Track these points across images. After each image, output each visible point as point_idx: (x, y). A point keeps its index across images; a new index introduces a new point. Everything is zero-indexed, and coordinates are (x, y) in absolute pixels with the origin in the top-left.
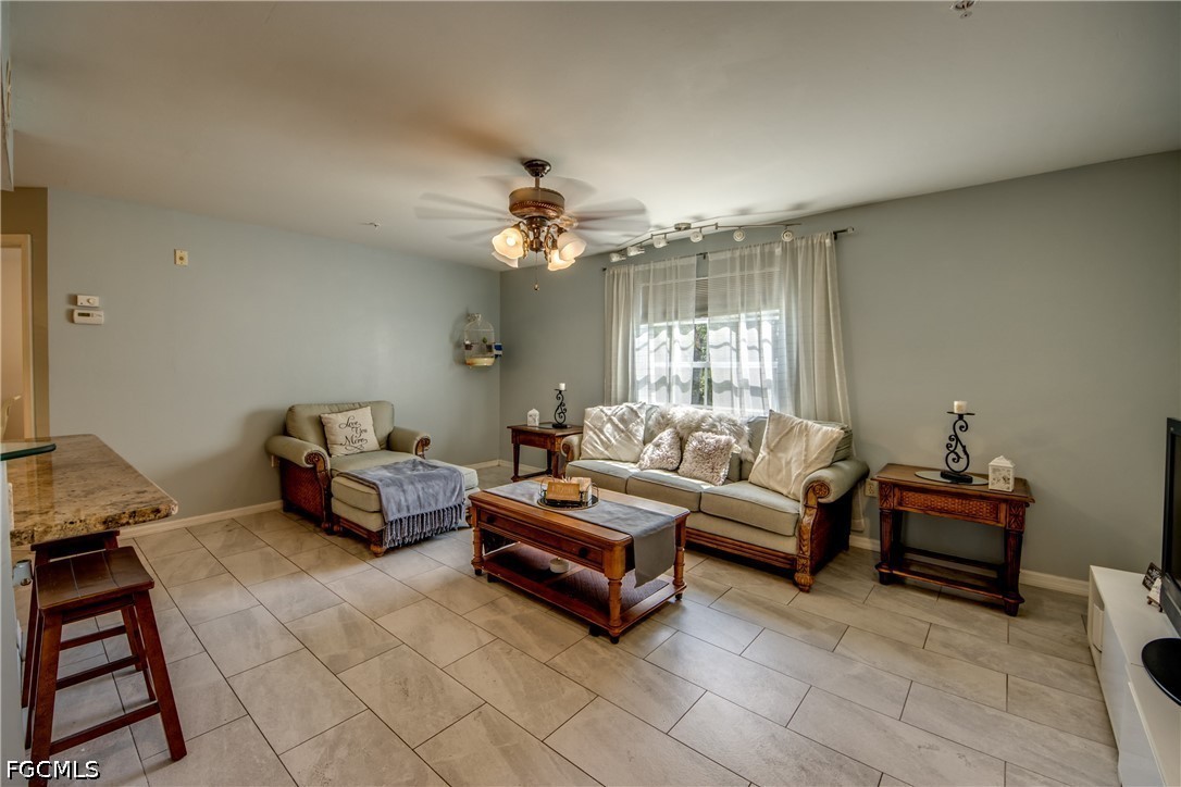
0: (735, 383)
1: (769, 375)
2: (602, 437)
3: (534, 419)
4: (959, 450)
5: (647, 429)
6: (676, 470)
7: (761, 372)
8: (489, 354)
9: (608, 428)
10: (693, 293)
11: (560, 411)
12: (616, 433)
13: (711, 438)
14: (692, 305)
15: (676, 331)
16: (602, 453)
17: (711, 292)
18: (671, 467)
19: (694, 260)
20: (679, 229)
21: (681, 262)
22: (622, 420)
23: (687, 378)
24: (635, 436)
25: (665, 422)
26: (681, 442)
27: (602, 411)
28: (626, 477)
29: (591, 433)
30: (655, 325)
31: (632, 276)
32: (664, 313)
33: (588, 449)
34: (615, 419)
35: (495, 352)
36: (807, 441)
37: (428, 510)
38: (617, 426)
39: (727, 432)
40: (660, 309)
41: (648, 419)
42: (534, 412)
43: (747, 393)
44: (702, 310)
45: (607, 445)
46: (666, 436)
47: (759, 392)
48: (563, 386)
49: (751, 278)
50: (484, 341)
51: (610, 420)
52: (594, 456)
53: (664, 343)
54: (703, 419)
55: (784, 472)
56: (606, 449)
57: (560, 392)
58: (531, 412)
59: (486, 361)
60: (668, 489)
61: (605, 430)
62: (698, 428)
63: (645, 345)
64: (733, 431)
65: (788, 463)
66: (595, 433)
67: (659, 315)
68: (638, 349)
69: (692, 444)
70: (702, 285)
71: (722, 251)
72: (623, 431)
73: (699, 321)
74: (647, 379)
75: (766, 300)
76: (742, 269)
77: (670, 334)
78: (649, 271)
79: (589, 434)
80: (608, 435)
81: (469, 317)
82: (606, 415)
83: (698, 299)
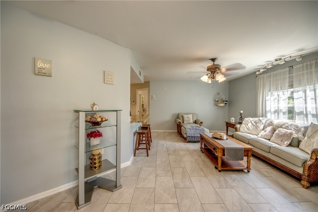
0: (305, 112)
2: (247, 126)
3: (232, 120)
5: (264, 126)
6: (269, 140)
7: (316, 109)
8: (224, 103)
9: (250, 124)
10: (287, 80)
11: (241, 119)
12: (252, 126)
13: (283, 131)
14: (287, 84)
15: (281, 94)
16: (246, 131)
17: (294, 80)
18: (268, 138)
19: (288, 69)
20: (277, 60)
21: (282, 70)
22: (255, 122)
23: (286, 110)
24: (259, 127)
25: (271, 124)
26: (274, 130)
27: (249, 119)
28: (249, 138)
29: (244, 125)
30: (273, 92)
31: (265, 77)
32: (276, 88)
33: (242, 129)
34: (253, 122)
35: (225, 102)
38: (253, 124)
39: (293, 129)
41: (266, 123)
42: (233, 118)
43: (310, 116)
44: (291, 86)
45: (248, 129)
46: (269, 129)
47: (315, 116)
49: (311, 72)
50: (222, 100)
51: (251, 122)
52: (243, 131)
53: (276, 99)
54: (284, 124)
56: (248, 130)
57: (241, 113)
59: (222, 105)
61: (248, 125)
62: (281, 127)
63: (270, 99)
64: (296, 130)
66: (245, 125)
69: (277, 131)
70: (291, 77)
71: (298, 64)
72: (255, 126)
73: (291, 90)
74: (271, 110)
76: (307, 70)
78: (271, 75)
79: (243, 125)
80: (249, 126)
82: (250, 120)
83: (289, 82)
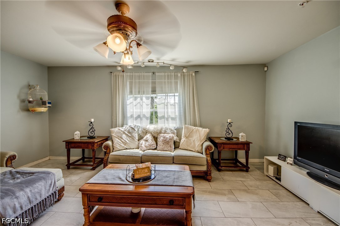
0: (166, 116)
1: (177, 114)
2: (122, 140)
3: (77, 136)
4: (230, 132)
5: (139, 135)
6: (156, 149)
7: (175, 113)
8: (44, 106)
9: (124, 136)
10: (150, 86)
11: (91, 131)
12: (128, 138)
14: (150, 90)
15: (144, 99)
16: (123, 147)
17: (157, 86)
18: (154, 148)
19: (151, 74)
20: (150, 62)
21: (146, 74)
22: (129, 132)
23: (148, 115)
24: (135, 138)
25: (146, 132)
26: (155, 139)
27: (119, 129)
28: (141, 155)
29: (117, 139)
30: (135, 96)
31: (125, 76)
32: (139, 92)
33: (117, 146)
34: (126, 132)
35: (48, 105)
36: (199, 133)
37: (35, 203)
38: (128, 135)
39: (171, 133)
40: (137, 90)
42: (78, 133)
43: (170, 119)
44: (154, 91)
45: (125, 143)
46: (149, 136)
47: (173, 119)
48: (93, 120)
49: (171, 82)
50: (41, 99)
51: (124, 133)
52: (120, 149)
53: (139, 103)
54: (161, 129)
55: (193, 144)
56: (125, 145)
57: (91, 123)
58: (76, 133)
59: (43, 109)
60: (161, 157)
61: (123, 137)
62: (160, 133)
63: (131, 103)
64: (172, 133)
65: (194, 141)
66: (119, 139)
67: (137, 93)
68: (128, 105)
70: (154, 83)
71: (161, 72)
72: (130, 137)
73: (152, 96)
74: (132, 116)
75: (176, 90)
76: (168, 79)
77: (142, 99)
78: (133, 76)
79: (116, 140)
80: (125, 139)
81: (30, 87)
82: (122, 131)
83: (152, 88)
